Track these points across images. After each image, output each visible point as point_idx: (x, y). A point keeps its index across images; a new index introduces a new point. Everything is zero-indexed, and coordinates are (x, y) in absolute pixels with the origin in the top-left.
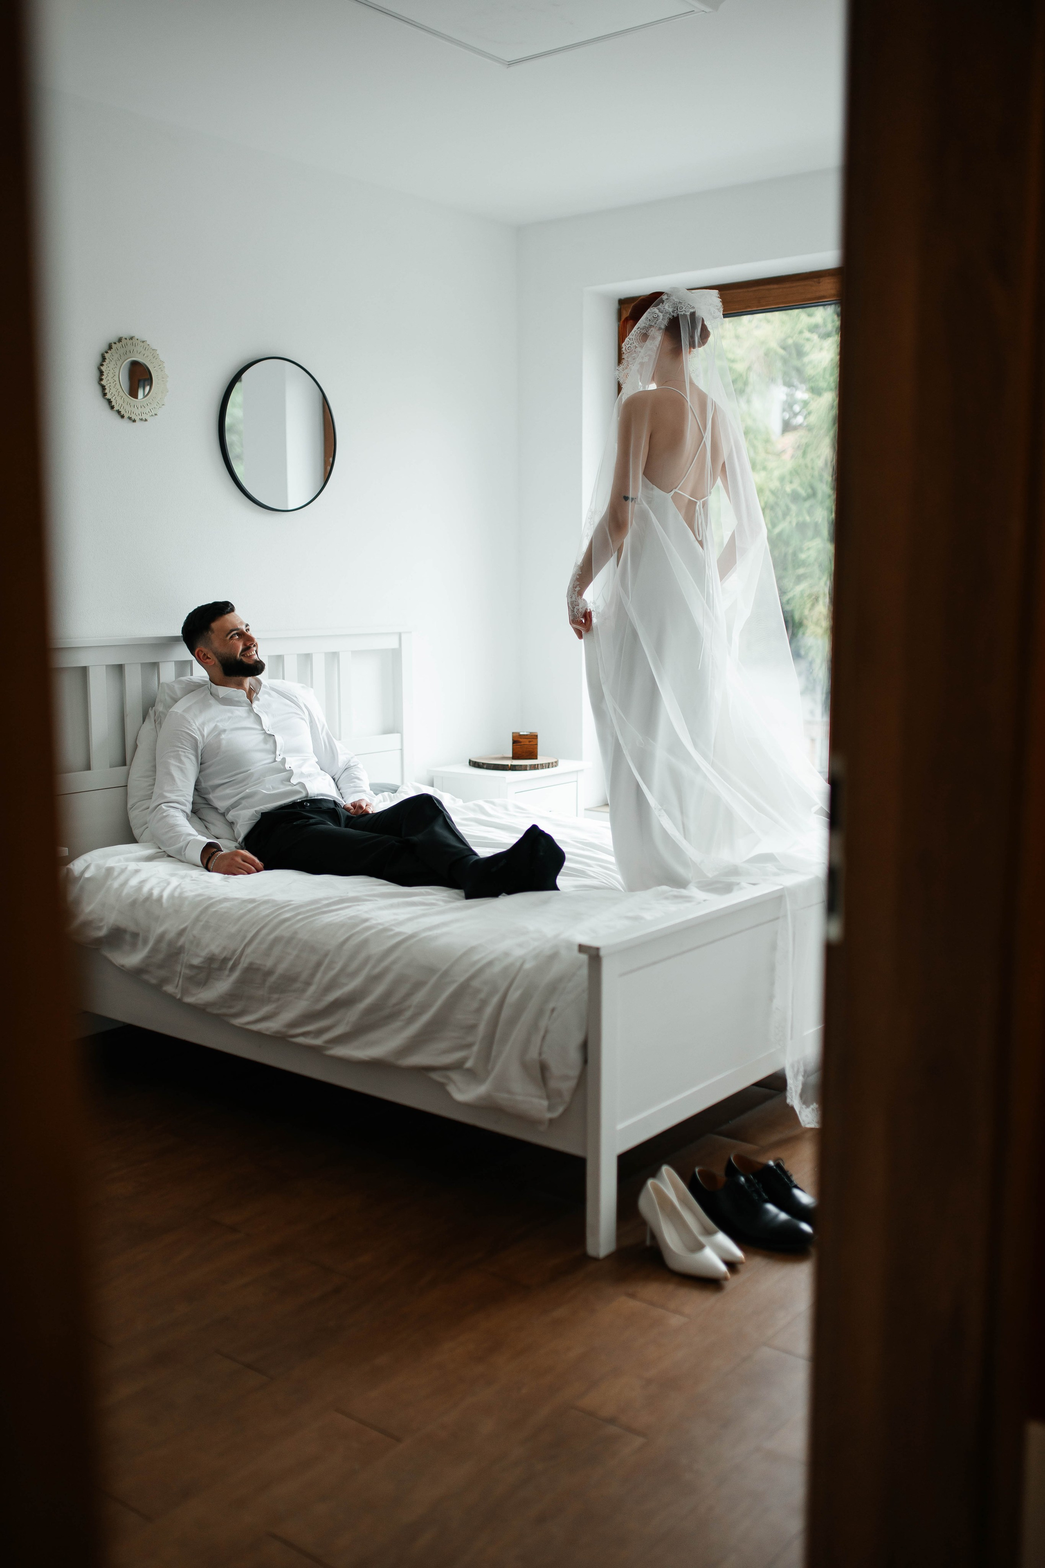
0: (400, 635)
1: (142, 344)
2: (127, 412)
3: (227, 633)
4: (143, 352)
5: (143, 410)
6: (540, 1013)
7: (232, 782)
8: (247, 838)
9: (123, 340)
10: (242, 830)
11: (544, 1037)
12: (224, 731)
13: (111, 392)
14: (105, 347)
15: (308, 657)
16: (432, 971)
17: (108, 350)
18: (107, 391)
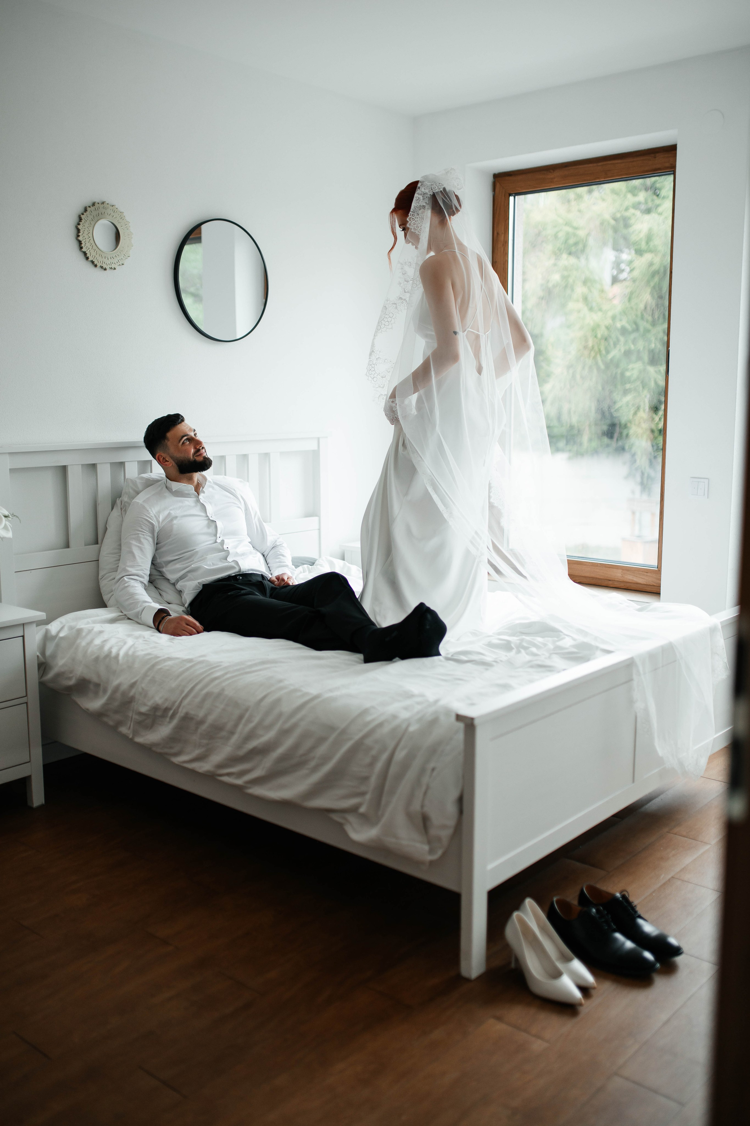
0: (318, 439)
1: (111, 208)
2: (99, 262)
3: (179, 439)
4: (112, 214)
5: (112, 261)
6: (422, 771)
7: (181, 559)
8: (191, 604)
9: (96, 205)
10: (188, 597)
11: (425, 793)
12: (176, 517)
13: (86, 246)
14: (81, 210)
15: (245, 457)
16: (332, 728)
17: (84, 212)
18: (83, 245)
